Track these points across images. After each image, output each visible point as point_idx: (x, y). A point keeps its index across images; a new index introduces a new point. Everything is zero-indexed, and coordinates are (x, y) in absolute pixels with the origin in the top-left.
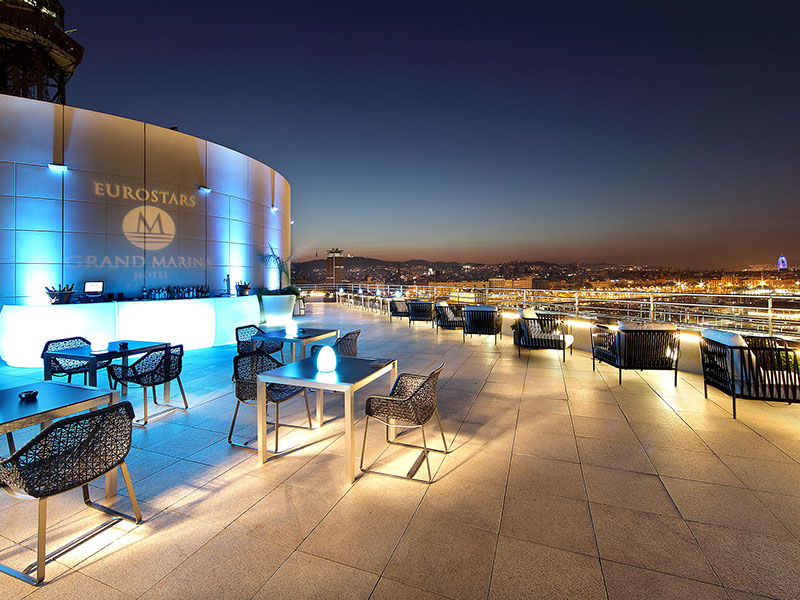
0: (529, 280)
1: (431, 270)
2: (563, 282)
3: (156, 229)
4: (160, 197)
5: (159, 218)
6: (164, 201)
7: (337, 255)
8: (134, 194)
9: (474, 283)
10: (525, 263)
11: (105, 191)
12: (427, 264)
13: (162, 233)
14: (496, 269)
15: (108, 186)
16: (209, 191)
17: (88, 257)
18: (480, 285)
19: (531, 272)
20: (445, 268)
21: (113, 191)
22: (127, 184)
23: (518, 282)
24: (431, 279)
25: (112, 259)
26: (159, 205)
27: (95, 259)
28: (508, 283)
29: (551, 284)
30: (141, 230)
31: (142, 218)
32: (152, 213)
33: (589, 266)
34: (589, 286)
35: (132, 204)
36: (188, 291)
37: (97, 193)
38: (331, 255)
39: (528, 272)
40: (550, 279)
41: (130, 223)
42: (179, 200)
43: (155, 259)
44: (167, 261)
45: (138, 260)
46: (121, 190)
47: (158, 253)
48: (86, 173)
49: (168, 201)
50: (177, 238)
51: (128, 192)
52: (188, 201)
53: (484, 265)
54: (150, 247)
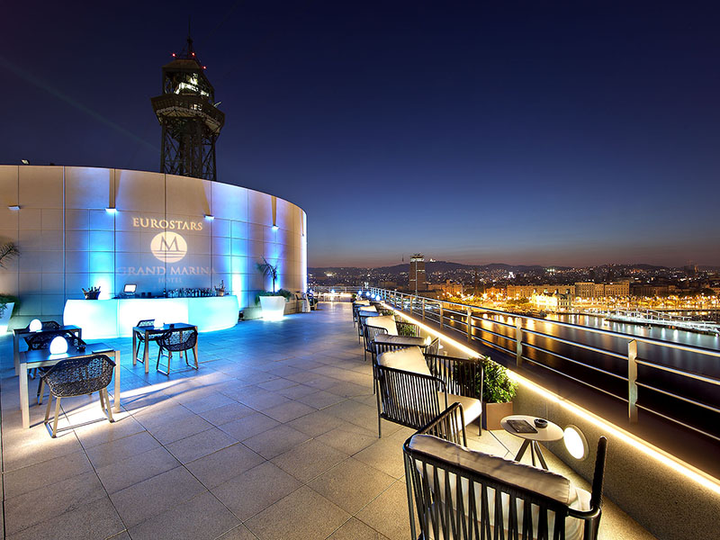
0: (625, 285)
1: (511, 273)
2: (671, 288)
3: (173, 248)
4: (176, 225)
5: (175, 240)
6: (179, 228)
7: (419, 260)
8: (158, 224)
9: (556, 287)
10: (623, 266)
11: (140, 224)
12: (508, 268)
13: (177, 250)
14: (587, 273)
15: (142, 220)
16: (212, 218)
17: (130, 268)
18: (563, 289)
19: (629, 276)
20: (527, 272)
21: (145, 223)
22: (153, 217)
23: (611, 287)
24: (510, 282)
25: (144, 269)
26: (175, 230)
27: (134, 269)
28: (599, 287)
29: (657, 289)
30: (163, 249)
31: (164, 240)
32: (170, 236)
33: (711, 268)
34: (708, 293)
35: (158, 231)
36: (195, 292)
37: (135, 225)
38: (414, 260)
39: (625, 276)
40: (653, 284)
41: (156, 244)
42: (190, 226)
43: (172, 269)
44: (181, 269)
45: (161, 269)
46: (150, 221)
47: (175, 265)
48: (128, 213)
49: (181, 227)
50: (189, 253)
51: (154, 222)
52: (197, 226)
53: (571, 269)
54: (169, 261)
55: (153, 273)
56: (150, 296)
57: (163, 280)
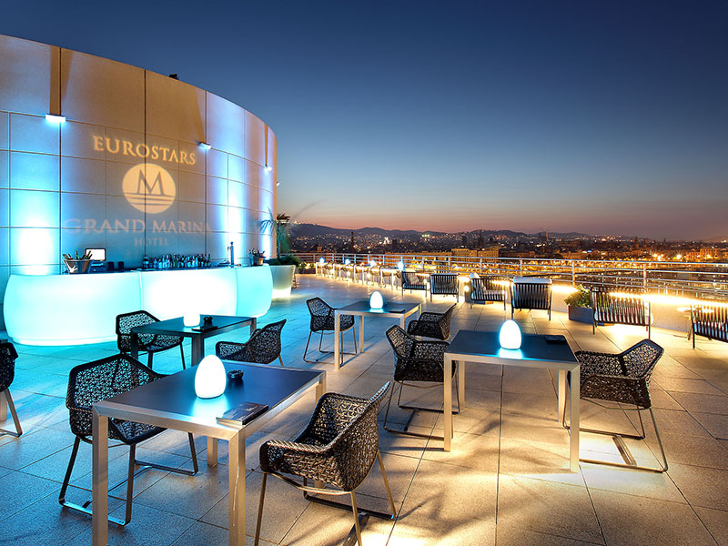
0: (495, 251)
1: (387, 239)
3: (156, 190)
4: (161, 153)
5: (159, 178)
6: (165, 159)
8: (134, 150)
9: (434, 254)
10: (490, 232)
11: (104, 146)
12: (382, 233)
13: (163, 194)
14: (459, 239)
15: (108, 140)
16: (209, 147)
17: (87, 221)
19: (497, 242)
20: (402, 237)
21: (113, 146)
22: (127, 138)
24: (386, 249)
25: (112, 224)
26: (159, 162)
27: (94, 223)
28: (472, 254)
30: (142, 191)
31: (143, 177)
32: (152, 171)
34: (559, 257)
35: (132, 161)
36: (191, 261)
37: (96, 148)
39: (493, 242)
41: (130, 182)
42: (179, 157)
43: (155, 224)
44: (168, 225)
45: (138, 224)
46: (121, 145)
47: (159, 217)
48: (85, 125)
49: (168, 157)
50: (178, 200)
51: (127, 147)
52: (188, 158)
53: (444, 234)
54: (151, 210)
55: (126, 229)
56: (121, 268)
57: (141, 242)
